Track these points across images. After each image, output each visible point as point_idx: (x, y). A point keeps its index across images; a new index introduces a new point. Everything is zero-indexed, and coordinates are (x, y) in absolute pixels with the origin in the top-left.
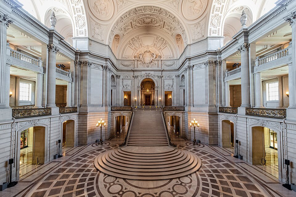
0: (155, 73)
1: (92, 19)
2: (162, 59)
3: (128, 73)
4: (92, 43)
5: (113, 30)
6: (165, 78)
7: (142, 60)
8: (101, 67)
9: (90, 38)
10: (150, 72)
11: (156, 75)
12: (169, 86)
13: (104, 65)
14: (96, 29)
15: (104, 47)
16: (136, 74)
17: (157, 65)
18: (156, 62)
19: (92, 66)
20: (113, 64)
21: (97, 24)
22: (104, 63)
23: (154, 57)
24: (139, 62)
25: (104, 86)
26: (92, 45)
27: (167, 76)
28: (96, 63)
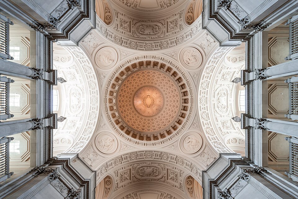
1: (92, 147)
4: (78, 161)
5: (108, 164)
8: (65, 192)
9: (79, 156)
13: (74, 190)
15: (89, 172)
19: (56, 182)
21: (95, 152)
26: (75, 162)
28: (64, 181)
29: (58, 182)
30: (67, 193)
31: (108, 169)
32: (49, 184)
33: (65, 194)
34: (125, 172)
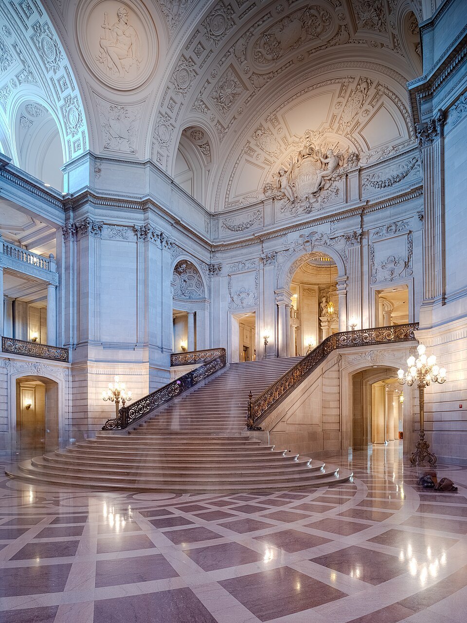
0: (337, 225)
1: (99, 95)
2: (363, 163)
3: (244, 251)
4: (104, 166)
5: (164, 110)
6: (375, 236)
7: (288, 192)
8: (130, 234)
9: (97, 153)
10: (314, 229)
11: (340, 233)
12: (392, 265)
13: (139, 224)
14: (112, 123)
15: (139, 170)
16: (270, 246)
17: (342, 194)
18: (340, 184)
19: (106, 231)
20: (178, 222)
21: (115, 105)
22: (137, 218)
23: (331, 166)
24: (279, 204)
25: (141, 287)
26: (102, 173)
27: (385, 228)
28: (114, 223)
29: (109, 230)
30: (134, 234)
31: (172, 121)
32: (102, 241)
33: (133, 237)
34: (220, 84)
